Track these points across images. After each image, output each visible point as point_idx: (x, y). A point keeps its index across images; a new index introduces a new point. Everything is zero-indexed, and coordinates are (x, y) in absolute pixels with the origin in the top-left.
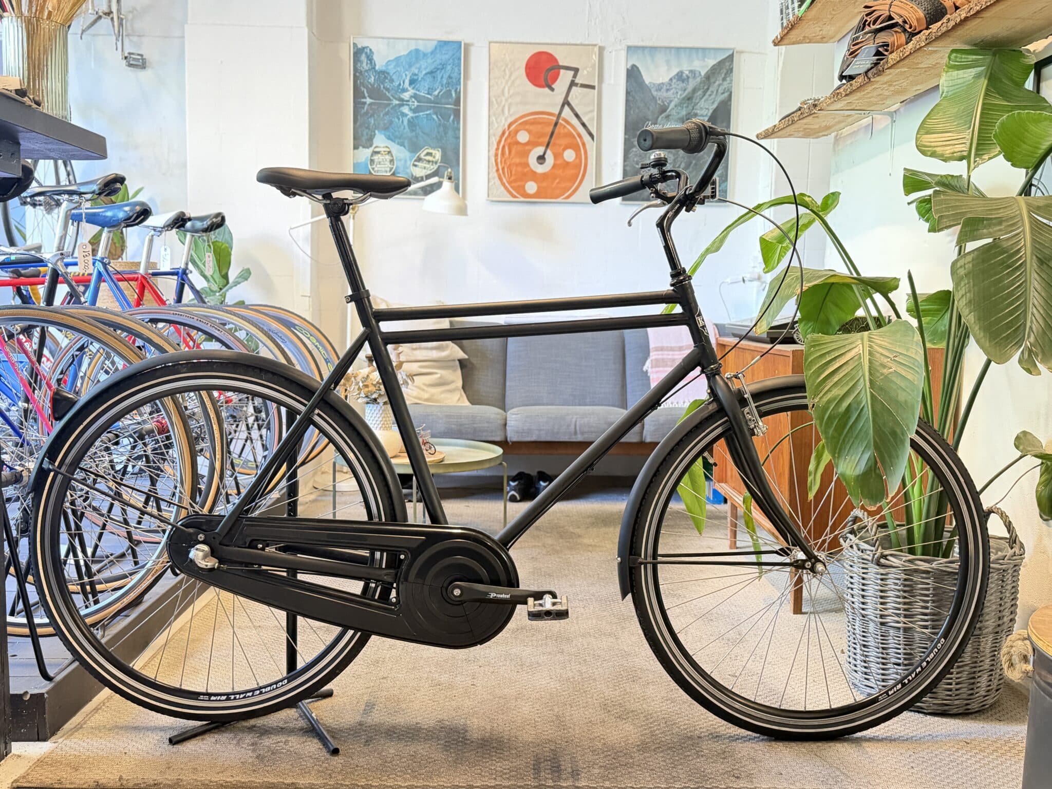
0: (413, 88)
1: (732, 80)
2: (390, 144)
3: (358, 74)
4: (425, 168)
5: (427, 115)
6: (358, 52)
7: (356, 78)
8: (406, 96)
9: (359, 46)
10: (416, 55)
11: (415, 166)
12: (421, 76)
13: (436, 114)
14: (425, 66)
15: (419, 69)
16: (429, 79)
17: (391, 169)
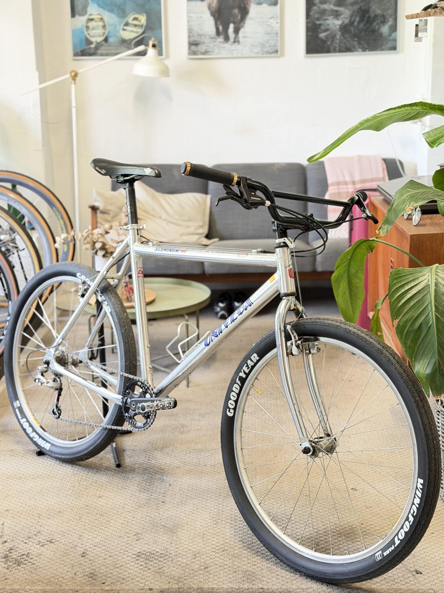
2: (101, 11)
4: (132, 31)
11: (124, 30)
17: (104, 33)
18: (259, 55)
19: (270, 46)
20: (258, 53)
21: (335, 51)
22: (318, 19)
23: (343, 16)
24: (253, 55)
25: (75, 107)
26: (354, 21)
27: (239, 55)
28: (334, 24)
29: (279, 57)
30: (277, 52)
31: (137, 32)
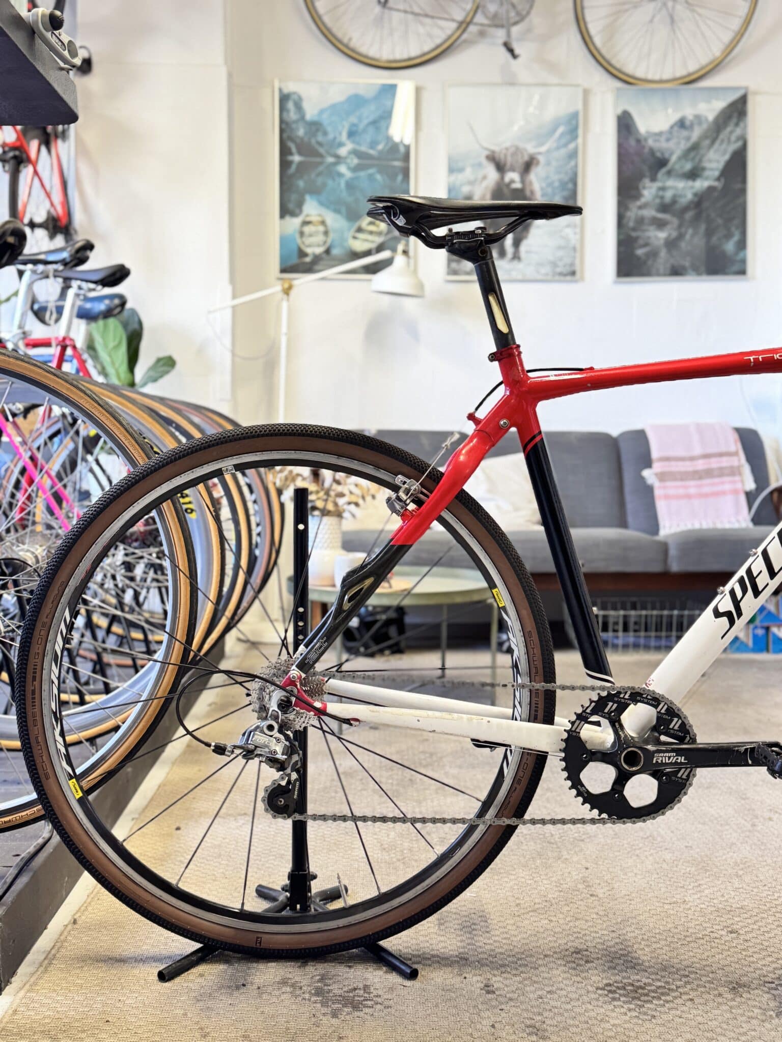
0: (353, 142)
1: (745, 127)
2: (323, 211)
3: (284, 126)
4: (366, 240)
5: (371, 176)
6: (284, 99)
7: (282, 131)
8: (343, 151)
9: (286, 91)
10: (356, 102)
11: (355, 238)
12: (361, 126)
13: (380, 172)
14: (369, 113)
15: (360, 119)
16: (371, 130)
17: (325, 242)
18: (549, 278)
19: (565, 266)
20: (547, 274)
21: (658, 274)
22: (634, 229)
23: (669, 227)
24: (539, 277)
25: (286, 334)
26: (686, 233)
27: (520, 277)
28: (656, 237)
29: (576, 281)
30: (573, 273)
31: (373, 242)
